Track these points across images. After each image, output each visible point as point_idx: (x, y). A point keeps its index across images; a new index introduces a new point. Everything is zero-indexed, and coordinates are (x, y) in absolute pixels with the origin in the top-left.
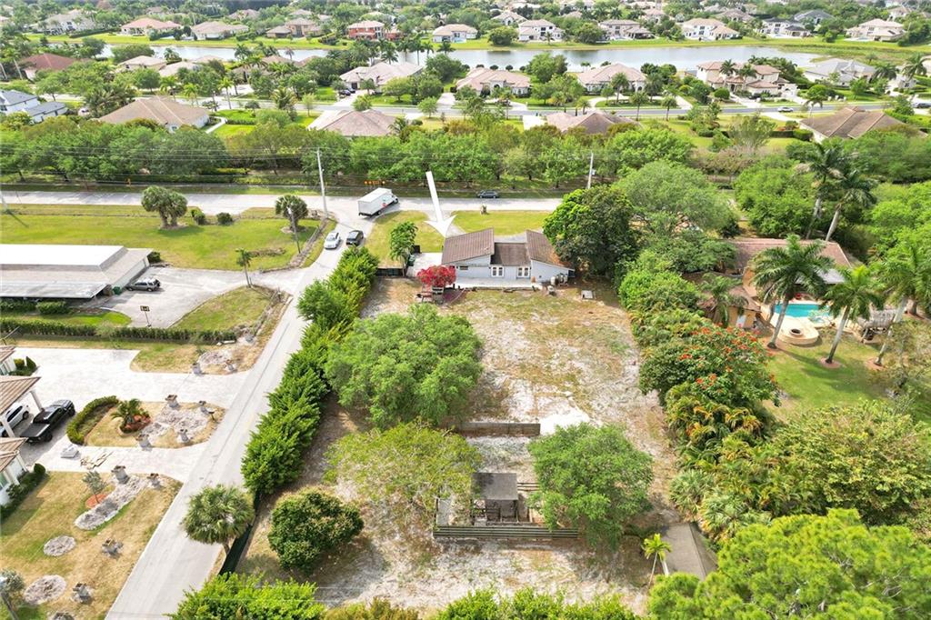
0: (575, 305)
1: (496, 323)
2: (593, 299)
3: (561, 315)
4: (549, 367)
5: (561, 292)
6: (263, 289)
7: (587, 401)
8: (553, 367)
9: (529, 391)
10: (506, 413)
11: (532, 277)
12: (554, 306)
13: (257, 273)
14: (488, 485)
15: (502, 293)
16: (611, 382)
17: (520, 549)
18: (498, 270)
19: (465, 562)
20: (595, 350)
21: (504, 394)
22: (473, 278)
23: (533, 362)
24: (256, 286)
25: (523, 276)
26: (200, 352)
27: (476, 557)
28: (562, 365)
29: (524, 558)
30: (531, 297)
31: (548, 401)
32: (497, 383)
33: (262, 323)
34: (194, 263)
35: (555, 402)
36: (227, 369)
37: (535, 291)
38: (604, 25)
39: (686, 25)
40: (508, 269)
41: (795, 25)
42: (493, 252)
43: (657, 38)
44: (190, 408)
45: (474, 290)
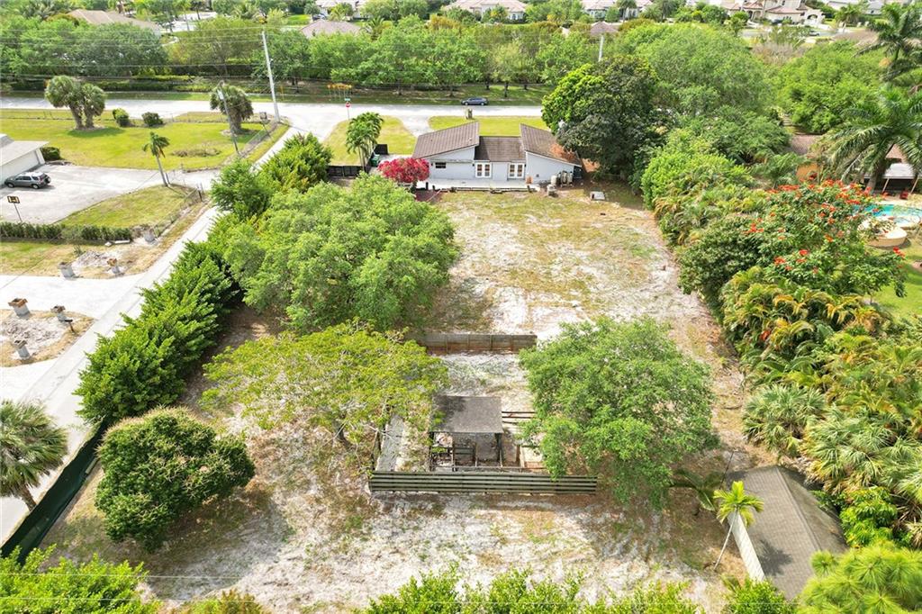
0: (582, 207)
1: (478, 225)
2: (605, 200)
3: (562, 216)
4: (548, 273)
5: (564, 193)
6: (183, 188)
7: (602, 312)
8: (554, 273)
9: (521, 300)
10: (487, 325)
11: (527, 177)
12: (555, 208)
13: (180, 172)
14: (456, 413)
15: (489, 193)
16: (633, 290)
17: (505, 508)
18: (483, 168)
19: (416, 528)
20: (611, 254)
21: (485, 304)
22: (452, 179)
23: (528, 267)
24: (173, 185)
25: (516, 176)
26: (79, 253)
27: (434, 521)
28: (567, 270)
29: (511, 522)
30: (526, 199)
31: (548, 311)
32: (478, 291)
33: (172, 222)
34: (102, 162)
35: (557, 313)
36: (111, 272)
37: (531, 192)
40: (496, 166)
42: (477, 143)
44: (45, 317)
45: (453, 191)
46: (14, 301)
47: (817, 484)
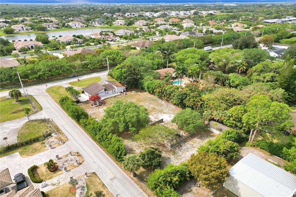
0: (134, 95)
2: (136, 93)
5: (127, 93)
6: (35, 120)
7: (163, 112)
11: (117, 92)
12: (129, 97)
20: (151, 102)
24: (32, 121)
26: (43, 143)
27: (182, 147)
28: (149, 107)
29: (190, 142)
31: (156, 115)
36: (61, 143)
37: (121, 95)
38: (44, 25)
39: (70, 24)
40: (110, 91)
41: (99, 22)
42: (105, 88)
43: (63, 28)
44: (66, 157)
45: (105, 99)
46: (56, 156)
47: (219, 120)
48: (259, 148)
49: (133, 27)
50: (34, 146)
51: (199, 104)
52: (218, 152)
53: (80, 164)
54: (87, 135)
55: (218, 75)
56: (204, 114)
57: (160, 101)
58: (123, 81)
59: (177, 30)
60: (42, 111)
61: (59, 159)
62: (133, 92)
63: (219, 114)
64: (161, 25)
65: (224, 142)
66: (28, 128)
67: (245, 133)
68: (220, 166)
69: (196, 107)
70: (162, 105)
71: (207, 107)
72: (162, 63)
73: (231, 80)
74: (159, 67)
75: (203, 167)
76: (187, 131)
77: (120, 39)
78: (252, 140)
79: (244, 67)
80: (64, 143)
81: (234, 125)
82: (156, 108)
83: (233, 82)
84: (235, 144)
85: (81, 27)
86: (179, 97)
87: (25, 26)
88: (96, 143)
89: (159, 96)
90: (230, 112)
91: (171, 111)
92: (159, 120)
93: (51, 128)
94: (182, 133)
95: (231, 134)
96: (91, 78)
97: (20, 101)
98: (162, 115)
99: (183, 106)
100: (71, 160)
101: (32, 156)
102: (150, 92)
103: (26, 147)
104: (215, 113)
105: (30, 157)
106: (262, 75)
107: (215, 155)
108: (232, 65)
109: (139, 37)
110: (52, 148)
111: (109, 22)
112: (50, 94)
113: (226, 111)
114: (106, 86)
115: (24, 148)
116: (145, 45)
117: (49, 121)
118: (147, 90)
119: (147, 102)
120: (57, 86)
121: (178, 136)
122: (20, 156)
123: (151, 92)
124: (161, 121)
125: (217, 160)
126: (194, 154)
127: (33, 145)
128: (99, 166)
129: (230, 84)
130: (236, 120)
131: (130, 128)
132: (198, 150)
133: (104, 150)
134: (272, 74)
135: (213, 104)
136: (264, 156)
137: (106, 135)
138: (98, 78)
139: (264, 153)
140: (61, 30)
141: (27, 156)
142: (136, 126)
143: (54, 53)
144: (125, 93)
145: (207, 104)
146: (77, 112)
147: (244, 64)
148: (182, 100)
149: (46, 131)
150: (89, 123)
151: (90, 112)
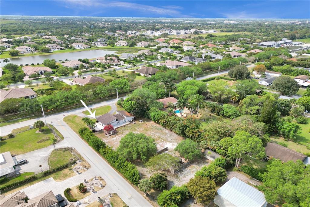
2: (143, 122)
5: (136, 122)
12: (138, 126)
17: (188, 167)
18: (118, 122)
20: (157, 131)
24: (57, 149)
25: (124, 122)
31: (161, 143)
33: (76, 156)
36: (85, 169)
37: (130, 124)
38: (48, 46)
39: (73, 45)
40: (120, 121)
41: (102, 43)
42: (116, 118)
43: (67, 49)
44: (91, 181)
45: (117, 128)
46: (84, 180)
47: (212, 149)
48: (243, 172)
49: (136, 48)
50: (64, 171)
51: (197, 135)
52: (210, 176)
53: (104, 186)
54: (105, 162)
55: (213, 106)
56: (201, 143)
57: (164, 130)
58: (132, 111)
59: (178, 53)
60: (64, 140)
61: (87, 182)
62: (141, 121)
63: (212, 144)
64: (163, 47)
65: (215, 168)
66: (55, 156)
67: (233, 160)
68: (211, 187)
69: (195, 137)
70: (166, 134)
71: (203, 137)
72: (165, 93)
73: (225, 111)
74: (162, 97)
75: (199, 188)
76: (187, 158)
77: (124, 64)
78: (238, 166)
79: (237, 98)
80: (88, 169)
81: (224, 154)
82: (161, 137)
83: (227, 113)
84: (223, 170)
85: (85, 48)
86: (180, 128)
87: (29, 47)
88: (114, 169)
89: (164, 126)
90: (221, 143)
91: (174, 139)
92: (164, 148)
93: (74, 156)
94: (183, 160)
95: (221, 161)
96: (101, 107)
97: (43, 131)
98: (167, 144)
99: (184, 135)
100: (96, 184)
101: (64, 180)
102: (155, 122)
103: (57, 173)
104: (209, 143)
105: (63, 181)
106: (250, 108)
107: (208, 179)
108: (226, 97)
109: (142, 61)
110: (79, 174)
111: (111, 42)
112: (67, 124)
113: (218, 142)
114: (117, 116)
115: (55, 173)
116: (148, 72)
117: (72, 150)
118: (153, 120)
119: (153, 131)
120: (72, 115)
121: (181, 162)
122: (54, 180)
123: (157, 121)
124: (166, 149)
125: (208, 183)
126: (192, 178)
127: (62, 171)
128: (118, 188)
129: (224, 114)
130: (226, 149)
131: (141, 157)
132: (196, 175)
133: (121, 175)
134: (257, 107)
135: (208, 135)
136: (246, 179)
137: (123, 163)
138: (108, 107)
139: (247, 177)
140: (65, 51)
141: (60, 181)
142: (146, 155)
143: (63, 79)
144: (133, 122)
145: (203, 135)
146: (97, 143)
147: (236, 95)
148: (183, 131)
149: (71, 158)
150: (108, 152)
151: (105, 141)
